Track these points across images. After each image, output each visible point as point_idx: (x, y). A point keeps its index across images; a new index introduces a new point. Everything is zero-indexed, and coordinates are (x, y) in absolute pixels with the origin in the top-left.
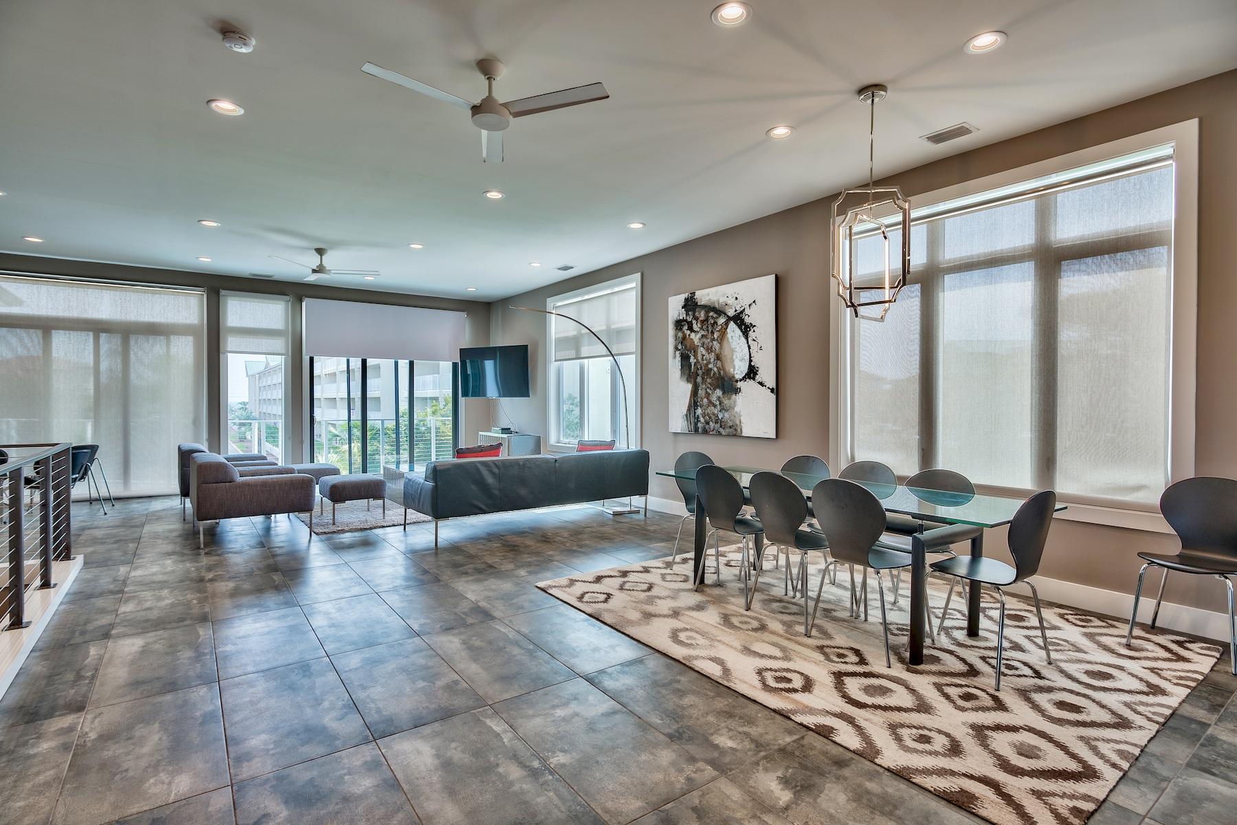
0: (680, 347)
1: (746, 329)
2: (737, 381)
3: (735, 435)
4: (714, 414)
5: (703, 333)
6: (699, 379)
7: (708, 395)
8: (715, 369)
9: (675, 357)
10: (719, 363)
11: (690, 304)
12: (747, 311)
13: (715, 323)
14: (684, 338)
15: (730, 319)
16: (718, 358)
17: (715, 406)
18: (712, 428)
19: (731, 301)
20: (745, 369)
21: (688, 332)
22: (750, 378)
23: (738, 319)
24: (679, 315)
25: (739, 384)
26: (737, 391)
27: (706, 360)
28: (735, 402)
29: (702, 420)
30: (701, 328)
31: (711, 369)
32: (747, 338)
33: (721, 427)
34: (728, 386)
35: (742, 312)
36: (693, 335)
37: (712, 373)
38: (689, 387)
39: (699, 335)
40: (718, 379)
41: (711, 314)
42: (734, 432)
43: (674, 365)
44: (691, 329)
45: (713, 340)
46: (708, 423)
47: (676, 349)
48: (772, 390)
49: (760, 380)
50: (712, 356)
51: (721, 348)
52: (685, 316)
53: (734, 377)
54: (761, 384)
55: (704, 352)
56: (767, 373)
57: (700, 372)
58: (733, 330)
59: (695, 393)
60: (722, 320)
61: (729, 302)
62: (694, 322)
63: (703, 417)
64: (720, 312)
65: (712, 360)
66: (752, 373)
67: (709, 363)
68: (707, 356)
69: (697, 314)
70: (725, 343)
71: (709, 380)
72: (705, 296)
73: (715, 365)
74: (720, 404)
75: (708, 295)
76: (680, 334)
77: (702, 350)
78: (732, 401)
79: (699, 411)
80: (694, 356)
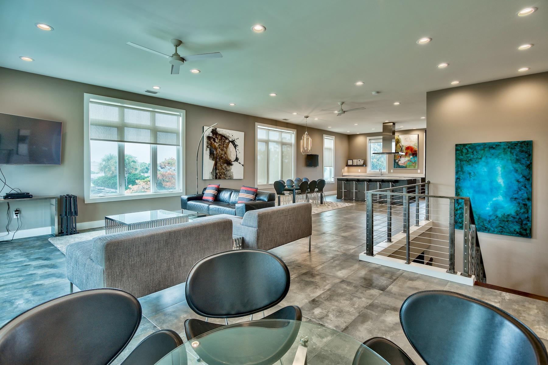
0: (209, 147)
1: (235, 146)
2: (232, 162)
3: (231, 179)
4: (223, 172)
5: (220, 144)
6: (218, 160)
7: (221, 166)
8: (224, 157)
9: (207, 150)
10: (226, 155)
11: (214, 132)
12: (236, 140)
13: (225, 141)
14: (211, 143)
15: (230, 141)
16: (225, 153)
17: (224, 169)
18: (222, 177)
19: (231, 136)
20: (235, 159)
21: (213, 142)
22: (236, 161)
23: (233, 142)
24: (209, 135)
25: (233, 163)
26: (232, 165)
27: (221, 153)
28: (231, 168)
29: (219, 174)
30: (219, 142)
31: (223, 157)
32: (236, 149)
33: (226, 176)
34: (229, 163)
35: (234, 140)
36: (215, 144)
37: (223, 158)
38: (214, 162)
39: (218, 144)
40: (225, 160)
41: (223, 138)
42: (231, 178)
43: (207, 153)
44: (214, 141)
45: (224, 147)
46: (221, 175)
47: (207, 147)
48: (243, 165)
49: (239, 162)
50: (223, 153)
51: (227, 150)
52: (212, 136)
53: (231, 160)
54: (239, 163)
55: (220, 150)
56: (241, 160)
57: (218, 157)
58: (231, 145)
59: (216, 164)
60: (227, 141)
61: (230, 136)
62: (216, 139)
63: (219, 173)
64: (226, 138)
65: (223, 154)
66: (237, 160)
67: (222, 154)
68: (221, 152)
69: (217, 136)
70: (228, 149)
71: (222, 161)
72: (221, 131)
73: (224, 155)
74: (226, 169)
75: (222, 131)
76: (209, 142)
77: (219, 150)
78: (230, 168)
79: (217, 171)
80: (216, 151)
